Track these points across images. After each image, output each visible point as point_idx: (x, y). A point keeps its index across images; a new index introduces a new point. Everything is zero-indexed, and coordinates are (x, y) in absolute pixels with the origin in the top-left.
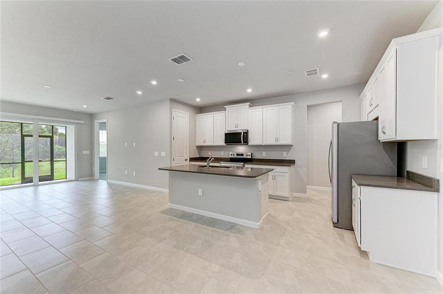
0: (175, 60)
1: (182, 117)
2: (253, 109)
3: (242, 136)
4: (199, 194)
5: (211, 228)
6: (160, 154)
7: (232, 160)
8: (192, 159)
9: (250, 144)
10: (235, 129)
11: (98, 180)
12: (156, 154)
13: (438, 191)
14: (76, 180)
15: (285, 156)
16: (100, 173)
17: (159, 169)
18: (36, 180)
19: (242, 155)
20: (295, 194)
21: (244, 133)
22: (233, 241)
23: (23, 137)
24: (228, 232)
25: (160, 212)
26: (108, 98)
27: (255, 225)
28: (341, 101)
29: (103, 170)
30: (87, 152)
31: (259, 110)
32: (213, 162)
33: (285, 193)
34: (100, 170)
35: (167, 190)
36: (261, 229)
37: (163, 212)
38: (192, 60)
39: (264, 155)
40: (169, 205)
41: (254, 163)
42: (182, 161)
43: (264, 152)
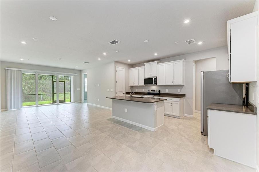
0: (111, 43)
1: (122, 70)
2: (160, 65)
3: (153, 80)
4: (126, 112)
5: (129, 129)
6: (110, 90)
7: (149, 94)
8: (127, 93)
9: (158, 84)
10: (150, 76)
11: (83, 103)
12: (108, 90)
13: (256, 114)
14: (74, 103)
15: (179, 92)
16: (84, 100)
17: (107, 98)
18: (58, 102)
19: (154, 91)
20: (186, 115)
21: (154, 78)
22: (138, 136)
23: (53, 82)
24: (137, 132)
25: (107, 120)
26: (86, 63)
27: (153, 129)
28: (216, 57)
29: (86, 98)
30: (79, 89)
31: (163, 65)
32: (133, 94)
33: (178, 114)
34: (84, 98)
35: (111, 109)
36: (156, 132)
37: (108, 120)
38: (120, 42)
39: (167, 91)
40: (112, 117)
41: (161, 95)
42: (121, 94)
43: (167, 89)
